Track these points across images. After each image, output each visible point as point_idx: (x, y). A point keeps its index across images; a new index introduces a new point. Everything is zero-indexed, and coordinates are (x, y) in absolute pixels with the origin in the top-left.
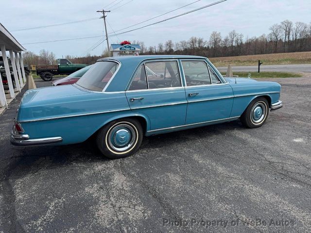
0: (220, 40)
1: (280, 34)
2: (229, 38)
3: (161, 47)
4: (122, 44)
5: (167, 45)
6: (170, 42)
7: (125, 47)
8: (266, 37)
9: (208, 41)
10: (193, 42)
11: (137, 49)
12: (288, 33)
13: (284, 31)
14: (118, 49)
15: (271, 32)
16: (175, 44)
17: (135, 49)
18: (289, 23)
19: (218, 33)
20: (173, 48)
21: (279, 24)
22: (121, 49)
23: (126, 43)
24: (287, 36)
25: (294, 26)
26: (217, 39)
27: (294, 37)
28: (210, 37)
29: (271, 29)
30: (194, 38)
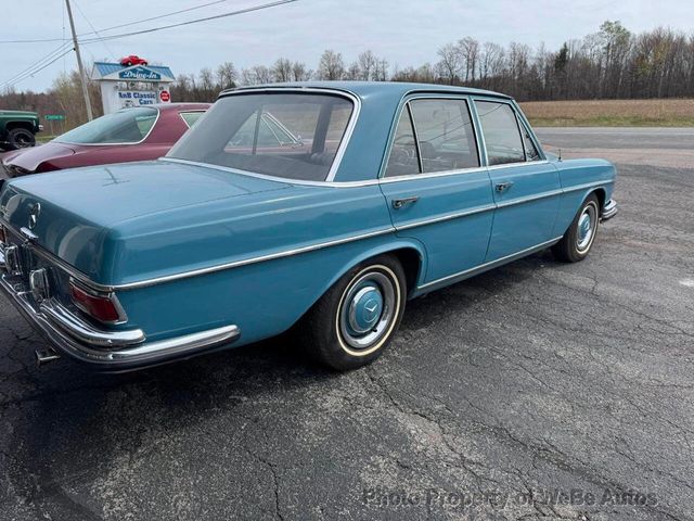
0: (341, 70)
1: (458, 66)
2: (360, 67)
3: (206, 77)
4: (125, 64)
5: (222, 73)
6: (229, 67)
7: (134, 71)
8: (432, 68)
9: (315, 71)
10: (282, 71)
11: (164, 78)
12: (471, 64)
13: (465, 60)
14: (116, 76)
15: (440, 59)
16: (241, 73)
17: (159, 77)
18: (472, 43)
19: (336, 53)
20: (237, 82)
21: (456, 44)
22: (122, 75)
23: (135, 61)
24: (471, 70)
25: (482, 51)
26: (334, 67)
27: (483, 73)
28: (319, 61)
29: (441, 53)
30: (284, 62)
